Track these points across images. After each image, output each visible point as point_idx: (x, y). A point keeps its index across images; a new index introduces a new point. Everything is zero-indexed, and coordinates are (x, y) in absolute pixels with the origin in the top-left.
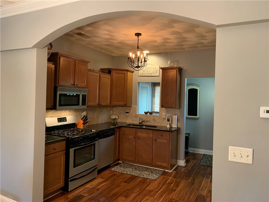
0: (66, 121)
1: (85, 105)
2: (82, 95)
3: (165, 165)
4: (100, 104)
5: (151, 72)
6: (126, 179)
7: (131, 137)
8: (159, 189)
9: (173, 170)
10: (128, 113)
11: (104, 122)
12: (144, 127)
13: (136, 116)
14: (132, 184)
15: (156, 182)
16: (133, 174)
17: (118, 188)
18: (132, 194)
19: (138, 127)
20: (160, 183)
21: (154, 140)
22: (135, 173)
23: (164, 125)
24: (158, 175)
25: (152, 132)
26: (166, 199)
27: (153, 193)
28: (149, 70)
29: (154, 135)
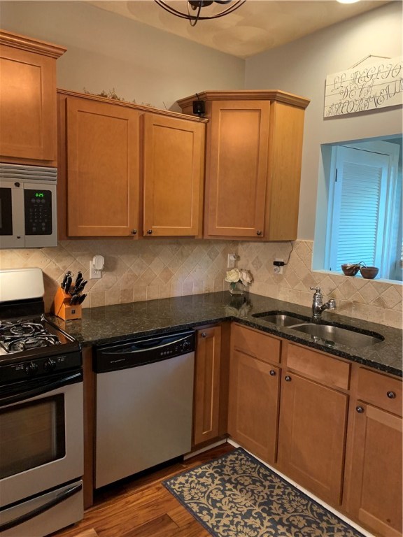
2: (26, 191)
4: (145, 229)
5: (376, 91)
10: (282, 264)
11: (195, 291)
12: (330, 328)
13: (310, 280)
21: (353, 406)
28: (369, 83)
29: (354, 383)
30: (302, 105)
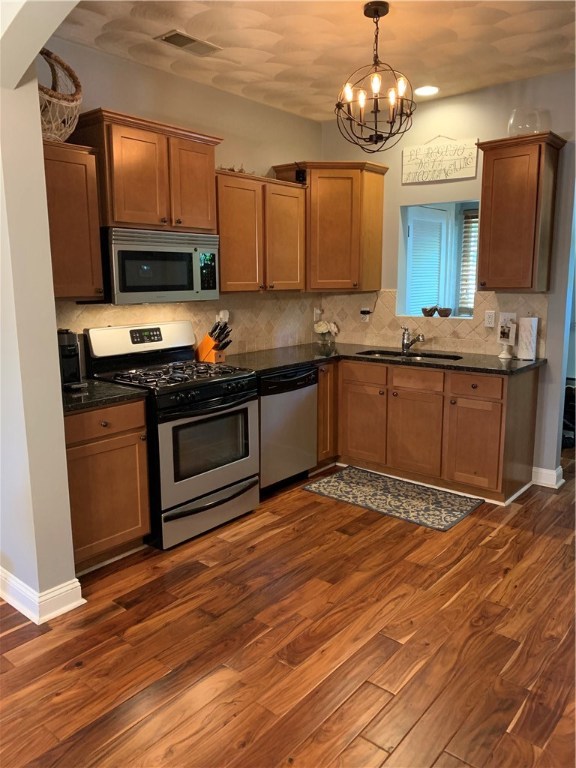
0: (161, 340)
1: (214, 288)
3: (483, 482)
5: (446, 165)
6: (351, 519)
7: (373, 391)
8: (449, 562)
9: (514, 501)
10: (368, 313)
11: (290, 343)
12: (418, 358)
13: (394, 324)
14: (363, 539)
15: (445, 538)
16: (374, 507)
17: (315, 551)
18: (357, 573)
19: (398, 359)
20: (456, 544)
21: (447, 402)
22: (382, 503)
23: (488, 353)
24: (456, 513)
25: (439, 374)
26: (467, 601)
27: (427, 576)
28: (440, 159)
29: (448, 386)
30: (382, 171)
